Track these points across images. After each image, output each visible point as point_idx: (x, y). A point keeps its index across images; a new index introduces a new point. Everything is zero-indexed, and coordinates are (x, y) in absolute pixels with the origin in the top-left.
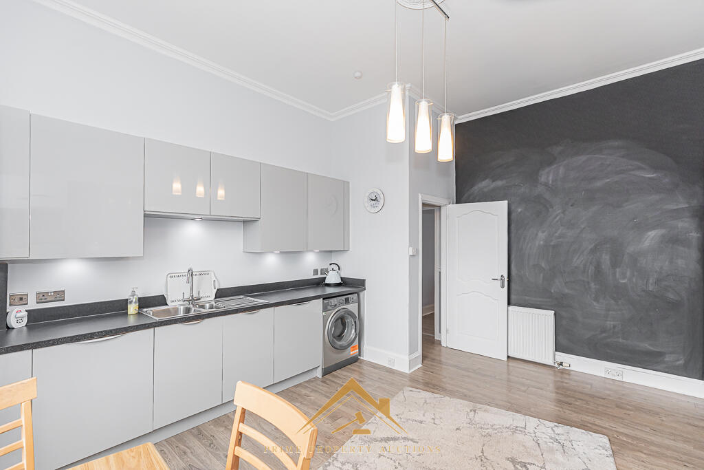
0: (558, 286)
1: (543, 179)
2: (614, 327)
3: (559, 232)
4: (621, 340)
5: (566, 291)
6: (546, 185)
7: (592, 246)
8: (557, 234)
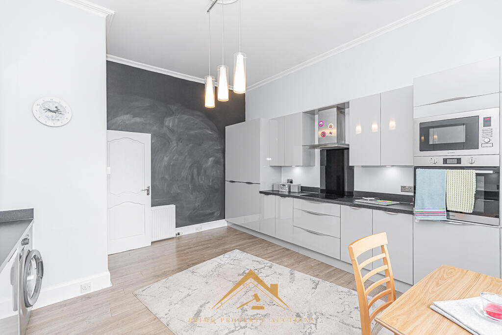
0: (175, 189)
1: (166, 124)
2: (199, 205)
3: (175, 157)
4: (201, 212)
5: (179, 191)
6: (168, 127)
7: (190, 165)
8: (174, 158)
